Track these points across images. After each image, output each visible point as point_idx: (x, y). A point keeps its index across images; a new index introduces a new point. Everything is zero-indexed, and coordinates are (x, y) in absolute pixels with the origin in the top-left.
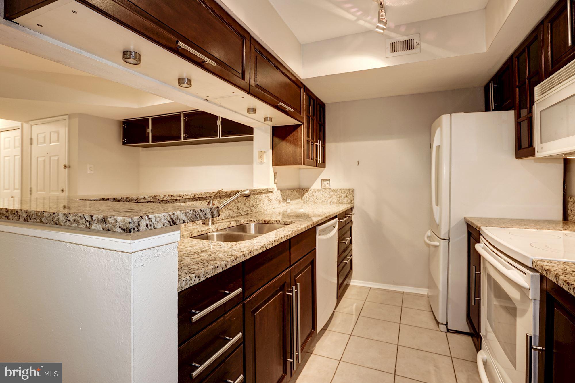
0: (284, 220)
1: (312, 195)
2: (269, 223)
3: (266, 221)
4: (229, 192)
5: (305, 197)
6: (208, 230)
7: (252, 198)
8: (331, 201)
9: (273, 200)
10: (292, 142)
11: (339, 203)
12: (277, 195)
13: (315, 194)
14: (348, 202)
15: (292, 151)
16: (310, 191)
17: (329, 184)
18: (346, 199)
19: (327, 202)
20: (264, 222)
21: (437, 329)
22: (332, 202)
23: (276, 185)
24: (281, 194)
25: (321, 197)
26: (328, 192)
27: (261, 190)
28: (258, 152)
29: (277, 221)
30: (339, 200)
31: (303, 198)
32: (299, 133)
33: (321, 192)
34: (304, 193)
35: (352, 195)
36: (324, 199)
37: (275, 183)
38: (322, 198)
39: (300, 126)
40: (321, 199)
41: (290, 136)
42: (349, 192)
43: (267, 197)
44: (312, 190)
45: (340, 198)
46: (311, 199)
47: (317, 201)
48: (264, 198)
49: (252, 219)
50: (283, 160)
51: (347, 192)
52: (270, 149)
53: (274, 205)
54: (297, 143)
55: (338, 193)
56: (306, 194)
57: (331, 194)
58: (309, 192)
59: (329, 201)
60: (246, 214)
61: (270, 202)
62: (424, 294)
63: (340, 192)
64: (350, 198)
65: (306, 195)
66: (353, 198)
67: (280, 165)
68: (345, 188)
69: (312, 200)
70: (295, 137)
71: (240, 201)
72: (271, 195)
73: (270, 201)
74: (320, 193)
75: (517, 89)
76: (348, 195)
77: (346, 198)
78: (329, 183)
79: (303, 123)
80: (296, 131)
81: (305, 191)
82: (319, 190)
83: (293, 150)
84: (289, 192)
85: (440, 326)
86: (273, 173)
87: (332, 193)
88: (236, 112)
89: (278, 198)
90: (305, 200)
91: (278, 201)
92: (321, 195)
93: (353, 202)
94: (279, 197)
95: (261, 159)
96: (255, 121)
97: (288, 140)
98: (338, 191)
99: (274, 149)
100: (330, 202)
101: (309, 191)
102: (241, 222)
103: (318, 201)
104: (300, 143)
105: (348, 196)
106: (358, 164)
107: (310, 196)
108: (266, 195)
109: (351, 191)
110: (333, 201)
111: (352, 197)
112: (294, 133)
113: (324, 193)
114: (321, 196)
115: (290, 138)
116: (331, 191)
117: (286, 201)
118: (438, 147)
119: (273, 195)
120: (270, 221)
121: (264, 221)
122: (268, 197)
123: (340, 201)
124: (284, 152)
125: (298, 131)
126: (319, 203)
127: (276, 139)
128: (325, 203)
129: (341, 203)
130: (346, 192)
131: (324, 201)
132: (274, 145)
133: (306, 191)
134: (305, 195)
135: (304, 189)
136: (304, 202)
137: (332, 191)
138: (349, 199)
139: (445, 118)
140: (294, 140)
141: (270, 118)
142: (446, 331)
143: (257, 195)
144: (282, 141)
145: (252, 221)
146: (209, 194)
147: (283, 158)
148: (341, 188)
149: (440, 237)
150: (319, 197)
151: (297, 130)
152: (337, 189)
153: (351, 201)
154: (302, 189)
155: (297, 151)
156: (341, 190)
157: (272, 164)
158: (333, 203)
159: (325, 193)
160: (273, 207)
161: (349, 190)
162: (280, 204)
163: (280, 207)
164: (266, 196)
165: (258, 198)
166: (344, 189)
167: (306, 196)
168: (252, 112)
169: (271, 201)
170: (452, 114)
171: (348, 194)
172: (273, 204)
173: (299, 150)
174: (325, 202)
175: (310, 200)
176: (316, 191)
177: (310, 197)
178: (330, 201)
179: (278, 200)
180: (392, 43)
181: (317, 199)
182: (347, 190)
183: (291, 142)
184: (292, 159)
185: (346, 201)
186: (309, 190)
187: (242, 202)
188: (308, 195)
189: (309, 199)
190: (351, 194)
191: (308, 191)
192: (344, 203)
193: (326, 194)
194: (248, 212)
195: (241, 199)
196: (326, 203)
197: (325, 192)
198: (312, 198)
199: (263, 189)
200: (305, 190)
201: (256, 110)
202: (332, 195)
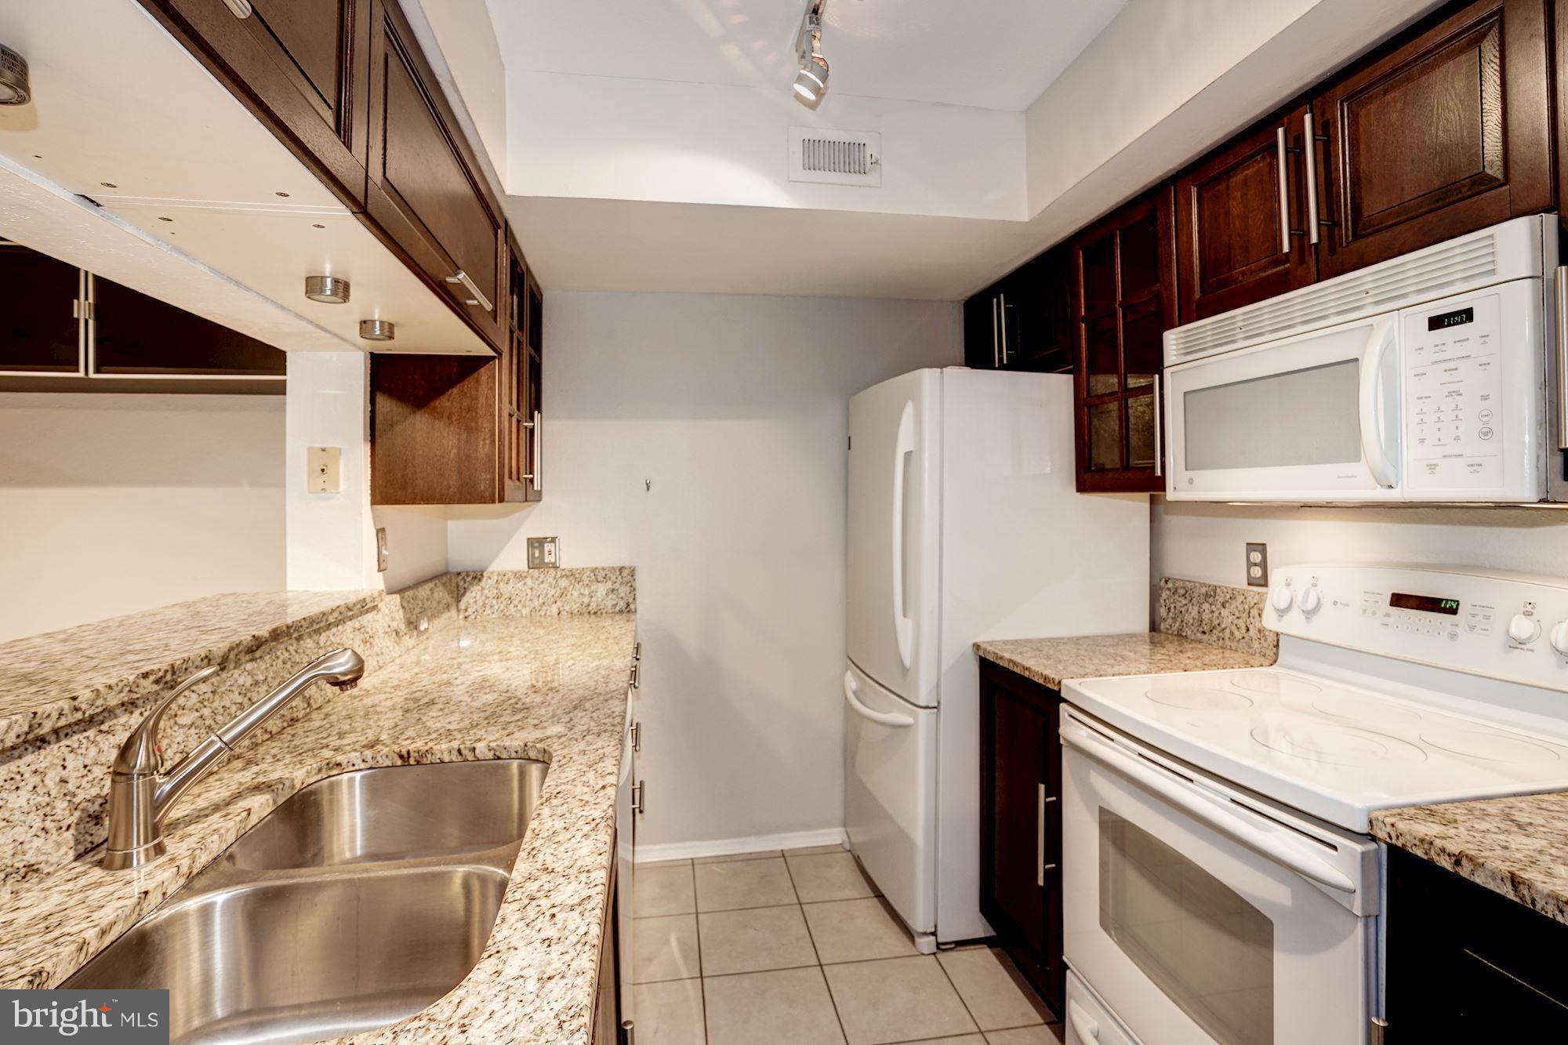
0: (493, 745)
1: (495, 591)
2: (425, 761)
3: (409, 757)
4: (221, 654)
5: (471, 601)
6: (137, 909)
7: (308, 652)
8: (561, 609)
9: (379, 637)
10: (454, 418)
11: (589, 612)
12: (391, 610)
13: (505, 589)
14: (618, 608)
15: (455, 451)
16: (489, 578)
17: (553, 553)
18: (612, 599)
19: (548, 613)
20: (399, 762)
21: (911, 951)
22: (565, 613)
23: (384, 575)
24: (403, 607)
25: (529, 596)
26: (550, 580)
27: (342, 609)
28: (310, 450)
29: (459, 751)
30: (589, 605)
31: (462, 605)
32: (484, 388)
33: (529, 581)
34: (466, 586)
35: (631, 586)
36: (536, 603)
37: (380, 570)
38: (531, 600)
39: (487, 363)
40: (528, 603)
41: (446, 396)
42: (620, 577)
43: (359, 630)
44: (495, 574)
45: (592, 597)
46: (491, 607)
47: (513, 610)
48: (351, 636)
49: (339, 758)
50: (419, 481)
51: (614, 578)
52: (365, 440)
53: (382, 653)
54: (477, 423)
55: (586, 583)
56: (472, 589)
57: (562, 587)
58: (483, 583)
59: (554, 609)
60: (285, 724)
61: (371, 644)
62: (834, 843)
63: (593, 578)
64: (622, 595)
65: (474, 594)
66: (632, 595)
67: (404, 503)
68: (607, 564)
69: (497, 608)
70: (466, 402)
71: (261, 678)
72: (371, 620)
73: (368, 644)
74: (525, 584)
75: (1083, 325)
76: (617, 586)
77: (610, 596)
78: (553, 549)
79: (500, 354)
80: (471, 379)
81: (469, 579)
82: (519, 576)
83: (459, 448)
84: (423, 592)
85: (918, 940)
86: (374, 532)
87: (563, 583)
88: (238, 284)
89: (394, 625)
90: (469, 610)
91: (394, 634)
92: (529, 591)
93: (632, 606)
94: (398, 618)
95: (324, 477)
96: (310, 328)
97: (438, 410)
98: (585, 575)
99: (378, 441)
100: (557, 612)
101: (484, 580)
102: (293, 786)
103: (515, 611)
104: (485, 425)
105: (617, 590)
106: (648, 489)
107: (489, 594)
108: (356, 623)
109: (626, 572)
110: (567, 608)
111: (629, 591)
112: (463, 387)
113: (537, 582)
114: (527, 595)
115: (444, 402)
116: (562, 577)
117: (416, 628)
118: (908, 455)
119: (379, 617)
120: (429, 756)
121: (401, 757)
122: (363, 630)
123: (590, 608)
124: (421, 452)
125: (478, 381)
126: (522, 616)
127: (384, 403)
128: (540, 615)
129: (596, 613)
130: (610, 578)
131: (538, 609)
132: (378, 427)
133: (475, 578)
134: (468, 594)
135: (464, 574)
136: (466, 617)
137: (567, 576)
138: (622, 598)
139: (928, 377)
140: (464, 413)
141: (386, 327)
142: (935, 950)
143: (328, 633)
144: (414, 412)
145: (339, 765)
146: (121, 692)
147: (418, 475)
148: (594, 566)
149: (916, 702)
150: (518, 598)
151: (476, 374)
152: (583, 569)
153: (628, 605)
154: (459, 574)
155: (476, 451)
156: (594, 570)
157: (369, 498)
158: (570, 615)
159: (542, 582)
160: (378, 662)
161: (621, 569)
162: (398, 644)
163: (400, 656)
164: (357, 625)
165: (328, 643)
166: (604, 569)
167: (474, 596)
168: (328, 292)
169: (374, 643)
170: (944, 369)
171: (619, 582)
172: (379, 652)
173: (483, 448)
174: (542, 613)
175: (488, 607)
176: (509, 580)
177: (487, 598)
178: (559, 609)
179: (392, 631)
180: (806, 141)
181: (512, 606)
182: (612, 569)
183: (449, 418)
184: (453, 481)
185: (610, 606)
186: (485, 574)
187: (269, 679)
188: (479, 594)
189: (484, 605)
190: (627, 583)
191: (480, 580)
192: (604, 612)
193: (545, 585)
194: (295, 715)
195: (267, 668)
196: (545, 615)
197: (541, 579)
198: (495, 602)
199: (350, 605)
200: (468, 576)
201: (347, 286)
202: (565, 588)
